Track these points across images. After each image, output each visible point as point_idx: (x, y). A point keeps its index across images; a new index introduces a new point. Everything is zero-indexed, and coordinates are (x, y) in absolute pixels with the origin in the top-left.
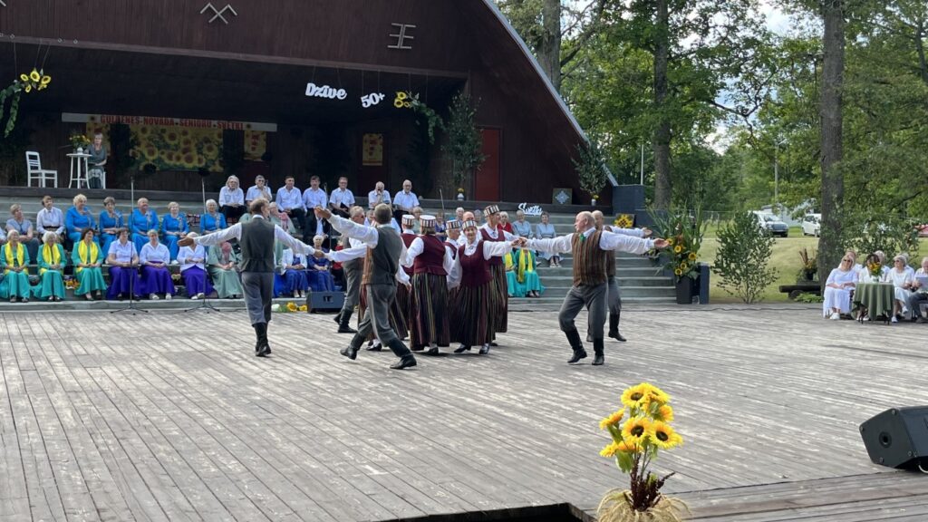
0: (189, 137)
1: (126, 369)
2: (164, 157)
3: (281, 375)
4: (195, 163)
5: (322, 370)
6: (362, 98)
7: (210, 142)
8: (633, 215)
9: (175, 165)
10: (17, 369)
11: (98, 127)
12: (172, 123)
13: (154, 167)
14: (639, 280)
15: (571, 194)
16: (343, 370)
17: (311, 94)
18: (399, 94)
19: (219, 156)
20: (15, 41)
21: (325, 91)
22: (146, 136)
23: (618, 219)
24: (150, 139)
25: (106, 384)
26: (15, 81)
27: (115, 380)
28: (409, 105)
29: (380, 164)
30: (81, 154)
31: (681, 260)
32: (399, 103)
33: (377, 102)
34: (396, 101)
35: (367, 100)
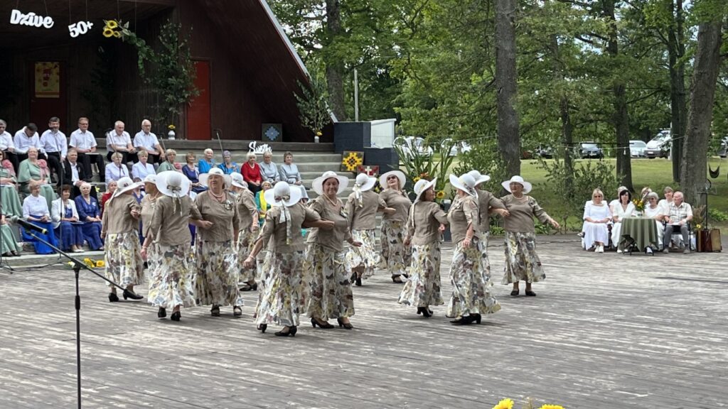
6: (70, 27)
8: (362, 153)
15: (281, 130)
17: (16, 22)
18: (108, 23)
23: (346, 157)
28: (119, 35)
29: (58, 96)
32: (108, 32)
33: (86, 31)
34: (106, 30)
35: (75, 29)
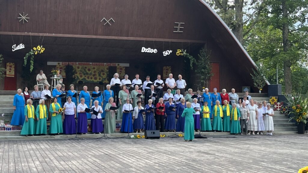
0: (95, 70)
1: (80, 162)
2: (86, 78)
3: (141, 164)
4: (98, 80)
5: (157, 162)
6: (163, 52)
7: (103, 71)
8: (277, 97)
9: (90, 81)
10: (39, 162)
11: (61, 67)
12: (89, 64)
13: (83, 82)
14: (281, 124)
15: (250, 89)
16: (165, 162)
17: (143, 51)
18: (178, 50)
19: (107, 77)
20: (31, 35)
21: (149, 50)
22: (79, 70)
23: (271, 99)
24: (80, 71)
25: (74, 167)
26: (32, 50)
27: (77, 166)
28: (182, 54)
30: (56, 77)
31: (299, 116)
33: (169, 53)
34: (177, 53)
35: (165, 53)
